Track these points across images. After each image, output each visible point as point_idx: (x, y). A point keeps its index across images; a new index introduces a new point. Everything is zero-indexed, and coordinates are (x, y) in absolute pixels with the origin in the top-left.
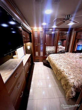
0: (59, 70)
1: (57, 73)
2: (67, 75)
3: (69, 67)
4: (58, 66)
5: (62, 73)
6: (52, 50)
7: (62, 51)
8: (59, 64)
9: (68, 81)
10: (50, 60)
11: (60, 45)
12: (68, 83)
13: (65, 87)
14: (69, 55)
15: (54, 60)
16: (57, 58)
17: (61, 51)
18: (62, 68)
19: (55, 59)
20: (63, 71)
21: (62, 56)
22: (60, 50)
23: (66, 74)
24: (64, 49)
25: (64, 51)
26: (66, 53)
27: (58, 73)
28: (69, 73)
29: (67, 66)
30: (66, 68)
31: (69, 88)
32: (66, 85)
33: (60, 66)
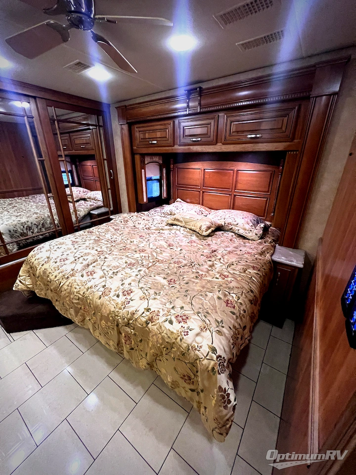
0: (128, 325)
1: (119, 343)
2: (176, 327)
3: (160, 279)
4: (111, 304)
5: (150, 331)
6: (33, 219)
7: (95, 212)
8: (114, 284)
9: (192, 354)
10: (47, 283)
11: (73, 185)
12: (194, 363)
13: (188, 387)
14: (130, 224)
15: (78, 277)
16: (90, 258)
17: (89, 215)
18: (137, 306)
19: (79, 267)
20: (151, 320)
21: (108, 236)
22: (82, 209)
23: (167, 325)
24: (101, 203)
25: (103, 210)
26: (117, 219)
27: (128, 337)
28: (178, 311)
29: (150, 280)
30: (152, 292)
31: (206, 383)
32: (188, 379)
33: (122, 299)
